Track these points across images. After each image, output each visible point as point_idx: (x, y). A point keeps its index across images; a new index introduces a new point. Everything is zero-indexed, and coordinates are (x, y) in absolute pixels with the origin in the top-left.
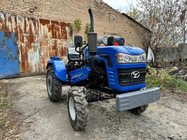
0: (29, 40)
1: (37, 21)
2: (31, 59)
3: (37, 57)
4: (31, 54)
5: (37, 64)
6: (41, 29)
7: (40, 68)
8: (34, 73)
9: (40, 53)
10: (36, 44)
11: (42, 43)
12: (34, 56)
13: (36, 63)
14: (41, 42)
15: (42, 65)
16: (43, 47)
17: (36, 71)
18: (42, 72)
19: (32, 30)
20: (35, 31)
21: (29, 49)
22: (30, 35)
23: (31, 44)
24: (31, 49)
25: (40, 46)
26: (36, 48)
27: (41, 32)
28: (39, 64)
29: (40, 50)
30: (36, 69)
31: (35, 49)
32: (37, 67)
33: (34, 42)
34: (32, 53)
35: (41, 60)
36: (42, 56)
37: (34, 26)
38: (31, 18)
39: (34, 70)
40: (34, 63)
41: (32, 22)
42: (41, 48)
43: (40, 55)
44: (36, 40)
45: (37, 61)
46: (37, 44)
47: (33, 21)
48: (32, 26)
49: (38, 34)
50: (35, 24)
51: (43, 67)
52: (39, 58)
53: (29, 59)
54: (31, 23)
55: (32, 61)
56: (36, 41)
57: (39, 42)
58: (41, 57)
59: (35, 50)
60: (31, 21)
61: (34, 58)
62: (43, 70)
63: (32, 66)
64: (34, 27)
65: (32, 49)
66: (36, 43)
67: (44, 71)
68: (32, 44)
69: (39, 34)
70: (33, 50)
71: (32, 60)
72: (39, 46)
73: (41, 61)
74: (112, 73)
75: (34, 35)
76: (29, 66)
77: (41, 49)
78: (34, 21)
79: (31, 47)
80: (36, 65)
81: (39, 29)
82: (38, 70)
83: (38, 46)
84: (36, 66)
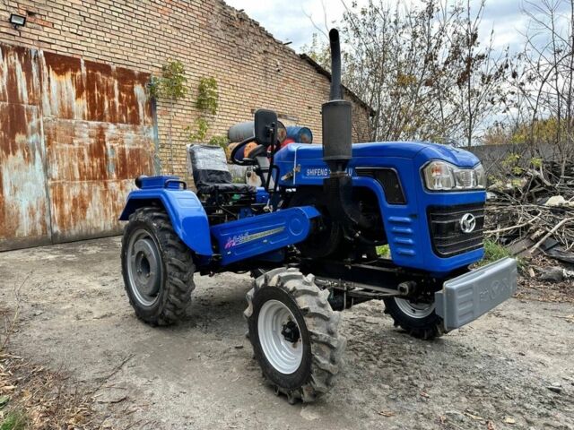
0: (6, 122)
1: (37, 57)
2: (15, 189)
3: (35, 182)
4: (16, 172)
5: (35, 207)
6: (49, 86)
7: (48, 221)
8: (25, 240)
9: (46, 167)
10: (32, 139)
11: (55, 135)
12: (26, 180)
13: (34, 203)
14: (52, 132)
15: (55, 211)
16: (57, 147)
17: (34, 232)
18: (55, 235)
19: (16, 91)
20: (28, 93)
21: (8, 153)
22: (10, 106)
23: (14, 138)
24: (14, 154)
25: (48, 143)
26: (31, 152)
27: (49, 97)
28: (44, 206)
29: (47, 160)
30: (34, 224)
31: (29, 155)
32: (38, 216)
33: (25, 132)
34: (18, 167)
35: (51, 191)
36: (53, 179)
37: (23, 74)
38: (13, 46)
39: (25, 228)
40: (27, 203)
41: (17, 61)
42: (50, 153)
43: (48, 176)
44: (34, 123)
45: (38, 198)
46: (34, 136)
47: (20, 59)
48: (18, 73)
49: (41, 104)
50: (27, 69)
51: (56, 219)
52: (43, 185)
53: (7, 191)
54: (15, 64)
55: (18, 196)
56: (32, 127)
57: (42, 130)
58: (50, 182)
59: (29, 159)
60: (12, 58)
61: (27, 184)
62: (56, 229)
63: (18, 213)
64: (24, 79)
65: (19, 153)
66: (32, 134)
67: (63, 232)
68: (19, 138)
69: (43, 105)
70: (22, 159)
71: (17, 192)
72: (43, 144)
73: (51, 196)
74: (408, 219)
75: (25, 106)
76: (9, 213)
77: (52, 157)
78: (26, 57)
79: (15, 148)
80: (32, 209)
81: (45, 88)
82: (39, 227)
83: (39, 144)
84: (32, 214)
